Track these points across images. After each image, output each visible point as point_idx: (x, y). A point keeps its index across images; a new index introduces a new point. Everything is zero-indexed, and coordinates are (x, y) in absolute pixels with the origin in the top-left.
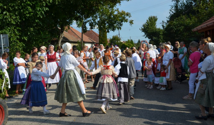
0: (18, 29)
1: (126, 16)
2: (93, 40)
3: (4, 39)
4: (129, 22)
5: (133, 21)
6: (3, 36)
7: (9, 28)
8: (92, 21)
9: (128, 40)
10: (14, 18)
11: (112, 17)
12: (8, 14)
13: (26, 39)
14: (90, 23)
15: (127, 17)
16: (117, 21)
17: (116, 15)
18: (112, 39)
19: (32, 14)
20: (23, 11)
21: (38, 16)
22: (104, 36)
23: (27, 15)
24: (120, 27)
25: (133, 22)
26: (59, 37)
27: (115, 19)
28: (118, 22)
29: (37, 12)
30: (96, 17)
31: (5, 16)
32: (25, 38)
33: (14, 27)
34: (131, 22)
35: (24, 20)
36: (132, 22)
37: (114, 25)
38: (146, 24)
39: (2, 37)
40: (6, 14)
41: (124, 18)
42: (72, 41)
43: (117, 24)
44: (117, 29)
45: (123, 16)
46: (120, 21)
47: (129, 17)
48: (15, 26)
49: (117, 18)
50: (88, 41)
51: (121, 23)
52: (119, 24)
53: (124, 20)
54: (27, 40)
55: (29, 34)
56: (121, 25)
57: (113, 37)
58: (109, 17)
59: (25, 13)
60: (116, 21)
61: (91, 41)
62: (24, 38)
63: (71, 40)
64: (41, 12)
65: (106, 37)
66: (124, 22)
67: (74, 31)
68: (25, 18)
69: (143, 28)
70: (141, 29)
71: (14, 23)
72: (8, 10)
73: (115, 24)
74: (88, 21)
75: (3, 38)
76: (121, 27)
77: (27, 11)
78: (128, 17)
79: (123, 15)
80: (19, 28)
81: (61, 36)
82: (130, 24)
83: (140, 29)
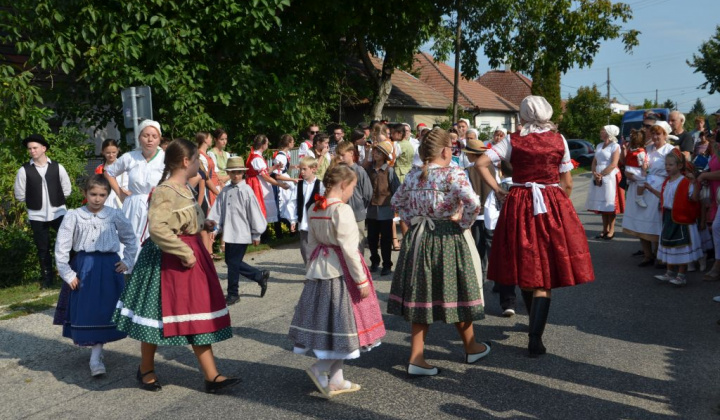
0: (200, 69)
1: (611, 17)
2: (510, 103)
3: (141, 101)
4: (621, 38)
5: (637, 33)
6: (137, 92)
7: (170, 67)
8: (496, 39)
9: (646, 100)
10: (184, 33)
11: (562, 21)
12: (164, 22)
13: (226, 100)
14: (488, 45)
15: (615, 21)
16: (579, 34)
17: (575, 15)
18: (576, 98)
19: (239, 19)
20: (212, 10)
21: (256, 25)
22: (549, 90)
23: (223, 24)
24: (588, 57)
25: (638, 37)
26: (376, 93)
27: (570, 29)
28: (580, 40)
29: (253, 13)
30: (508, 25)
31: (156, 29)
32: (222, 97)
33: (185, 64)
34: (631, 39)
35: (215, 39)
36: (634, 38)
37: (569, 49)
38: (715, 41)
39: (134, 95)
40: (158, 24)
41: (605, 23)
42: (430, 106)
43: (578, 47)
44: (575, 63)
45: (601, 16)
46: (587, 33)
47: (624, 20)
48: (186, 61)
49: (579, 23)
50: (490, 107)
51: (595, 43)
52: (584, 46)
53: (604, 31)
54: (227, 104)
55: (235, 83)
56: (593, 49)
57: (580, 92)
58: (551, 22)
59: (216, 18)
60: (574, 37)
61: (506, 108)
62: (219, 99)
63: (426, 103)
64: (267, 12)
65: (558, 93)
66: (605, 39)
67: (445, 74)
68: (219, 32)
69: (701, 56)
70: (692, 62)
71: (184, 51)
72: (165, 9)
73: (572, 46)
74: (482, 40)
75: (137, 98)
76: (593, 58)
77: (226, 10)
78: (620, 19)
79: (600, 12)
80: (203, 67)
81: (381, 92)
82: (624, 45)
83: (688, 62)
